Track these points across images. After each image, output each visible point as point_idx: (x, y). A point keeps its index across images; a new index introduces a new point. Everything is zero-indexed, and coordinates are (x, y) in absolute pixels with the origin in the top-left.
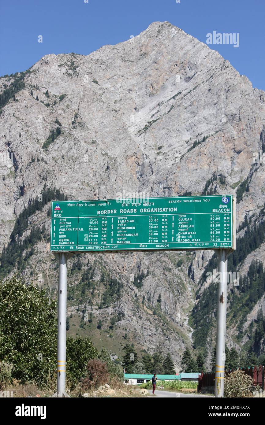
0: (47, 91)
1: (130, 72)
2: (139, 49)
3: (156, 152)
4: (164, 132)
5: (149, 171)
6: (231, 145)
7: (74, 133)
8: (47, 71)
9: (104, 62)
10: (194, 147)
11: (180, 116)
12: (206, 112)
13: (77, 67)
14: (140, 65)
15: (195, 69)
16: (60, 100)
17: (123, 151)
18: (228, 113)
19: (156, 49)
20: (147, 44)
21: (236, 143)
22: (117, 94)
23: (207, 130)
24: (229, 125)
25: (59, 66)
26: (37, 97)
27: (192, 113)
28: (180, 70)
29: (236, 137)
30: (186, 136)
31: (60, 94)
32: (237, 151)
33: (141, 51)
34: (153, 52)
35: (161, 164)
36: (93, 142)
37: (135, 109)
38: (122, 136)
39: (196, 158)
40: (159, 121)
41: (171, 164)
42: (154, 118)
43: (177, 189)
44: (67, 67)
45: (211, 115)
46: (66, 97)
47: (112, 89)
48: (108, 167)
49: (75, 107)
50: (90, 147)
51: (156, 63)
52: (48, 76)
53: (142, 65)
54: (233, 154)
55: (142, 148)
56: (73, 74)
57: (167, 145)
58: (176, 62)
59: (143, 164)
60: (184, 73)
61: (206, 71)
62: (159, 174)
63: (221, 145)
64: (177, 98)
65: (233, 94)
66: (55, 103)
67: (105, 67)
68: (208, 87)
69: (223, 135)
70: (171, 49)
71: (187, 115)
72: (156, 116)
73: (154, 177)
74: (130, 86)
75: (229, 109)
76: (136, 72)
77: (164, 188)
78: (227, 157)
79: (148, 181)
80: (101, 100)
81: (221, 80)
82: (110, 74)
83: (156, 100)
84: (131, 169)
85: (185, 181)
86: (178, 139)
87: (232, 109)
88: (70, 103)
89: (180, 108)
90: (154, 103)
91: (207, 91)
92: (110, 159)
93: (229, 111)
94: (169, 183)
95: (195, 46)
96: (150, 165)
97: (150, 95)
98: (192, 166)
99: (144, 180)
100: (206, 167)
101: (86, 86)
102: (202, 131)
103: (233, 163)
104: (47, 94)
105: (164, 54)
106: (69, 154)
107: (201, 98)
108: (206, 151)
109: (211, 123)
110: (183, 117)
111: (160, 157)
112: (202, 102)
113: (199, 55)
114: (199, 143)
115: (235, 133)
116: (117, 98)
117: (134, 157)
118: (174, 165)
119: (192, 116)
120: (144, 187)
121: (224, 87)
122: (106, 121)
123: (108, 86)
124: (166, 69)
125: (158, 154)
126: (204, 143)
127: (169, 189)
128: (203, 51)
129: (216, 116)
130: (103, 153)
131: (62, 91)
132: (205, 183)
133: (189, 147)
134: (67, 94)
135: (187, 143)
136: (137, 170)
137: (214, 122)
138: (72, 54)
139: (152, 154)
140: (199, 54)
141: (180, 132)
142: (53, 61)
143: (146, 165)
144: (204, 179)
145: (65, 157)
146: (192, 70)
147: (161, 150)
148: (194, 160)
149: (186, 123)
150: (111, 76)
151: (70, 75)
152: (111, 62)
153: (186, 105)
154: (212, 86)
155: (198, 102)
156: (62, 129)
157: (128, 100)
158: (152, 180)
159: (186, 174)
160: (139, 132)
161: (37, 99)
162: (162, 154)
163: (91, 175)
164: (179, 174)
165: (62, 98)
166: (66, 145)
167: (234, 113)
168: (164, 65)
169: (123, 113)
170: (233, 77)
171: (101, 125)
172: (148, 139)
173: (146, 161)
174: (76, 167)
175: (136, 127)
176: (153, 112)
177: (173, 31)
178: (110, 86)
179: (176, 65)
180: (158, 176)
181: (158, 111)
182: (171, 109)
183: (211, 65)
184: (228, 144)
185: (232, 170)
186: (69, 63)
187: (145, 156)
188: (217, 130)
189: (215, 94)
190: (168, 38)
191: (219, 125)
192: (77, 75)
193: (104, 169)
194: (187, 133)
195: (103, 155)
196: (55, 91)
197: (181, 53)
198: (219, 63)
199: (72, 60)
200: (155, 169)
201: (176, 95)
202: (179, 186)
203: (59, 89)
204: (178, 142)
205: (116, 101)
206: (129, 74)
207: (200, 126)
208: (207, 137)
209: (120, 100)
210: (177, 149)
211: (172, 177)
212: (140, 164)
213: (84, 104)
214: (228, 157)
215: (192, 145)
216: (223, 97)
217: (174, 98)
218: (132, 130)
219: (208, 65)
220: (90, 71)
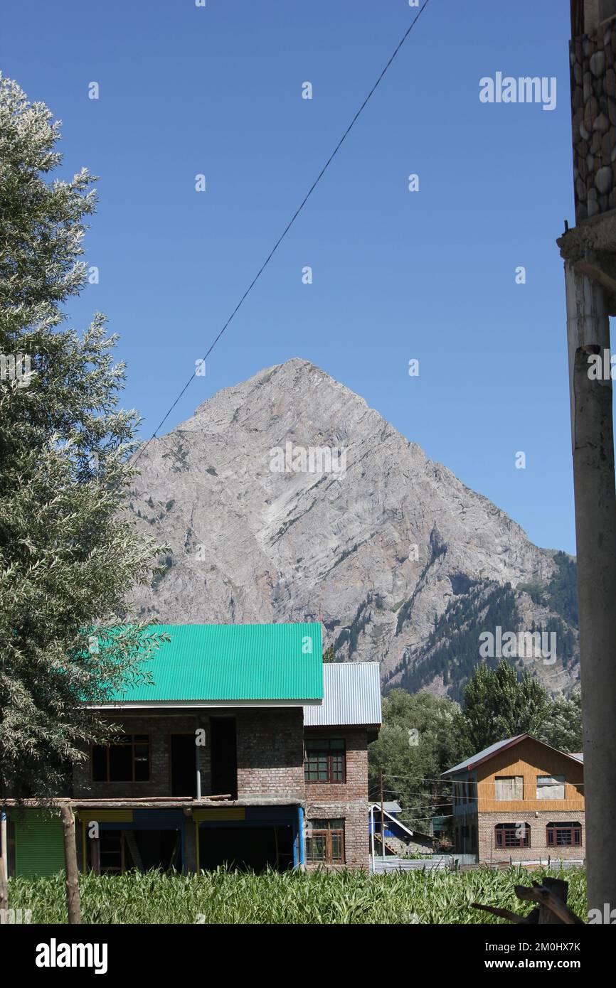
0: (151, 498)
1: (258, 447)
2: (269, 409)
3: (294, 567)
4: (303, 538)
5: (286, 593)
6: (391, 551)
7: (188, 559)
8: (148, 468)
9: (222, 438)
10: (342, 559)
11: (324, 515)
12: (357, 507)
13: (187, 454)
14: (271, 434)
15: (346, 439)
16: (168, 510)
17: (251, 569)
18: (387, 507)
19: (293, 408)
20: (280, 402)
21: (399, 548)
22: (241, 484)
23: (360, 533)
24: (388, 524)
25: (163, 457)
26: (139, 512)
27: (341, 508)
28: (325, 441)
29: (398, 541)
30: (334, 542)
31: (167, 499)
32: (400, 558)
33: (272, 412)
34: (289, 413)
35: (300, 584)
36: (213, 568)
37: (266, 501)
38: (250, 550)
39: (345, 574)
40: (297, 523)
41: (313, 584)
42: (291, 518)
43: (322, 617)
44: (173, 458)
45: (365, 511)
46: (175, 504)
47: (235, 477)
48: (232, 601)
49: (186, 518)
50: (209, 576)
51: (292, 433)
52: (150, 475)
53: (273, 434)
54: (395, 563)
55: (275, 563)
56: (182, 467)
57: (309, 557)
58: (319, 430)
59: (278, 585)
60: (331, 445)
61: (360, 442)
62: (299, 598)
63: (379, 553)
64: (321, 486)
65: (394, 479)
66: (162, 517)
67: (223, 445)
68: (361, 470)
69: (381, 539)
70: (312, 410)
71: (334, 512)
72: (293, 513)
73: (292, 602)
74: (258, 468)
75: (388, 502)
76: (266, 445)
77: (306, 616)
78: (387, 568)
79: (284, 607)
80: (220, 503)
81: (378, 459)
82: (231, 455)
83: (295, 487)
84: (264, 593)
85: (332, 606)
86: (322, 548)
87: (393, 502)
88: (180, 514)
89: (324, 503)
90: (291, 492)
91: (360, 476)
92: (235, 588)
93: (389, 504)
94: (311, 608)
95: (345, 404)
96: (287, 586)
97: (286, 478)
98: (340, 585)
99: (279, 606)
100: (359, 584)
101: (200, 482)
102: (353, 534)
103: (395, 575)
104: (150, 501)
105: (303, 419)
106: (184, 593)
107: (353, 487)
108: (358, 564)
109: (366, 522)
110: (328, 515)
111: (300, 574)
112: (354, 493)
113: (351, 418)
114: (349, 553)
115: (396, 535)
116: (242, 489)
117: (266, 577)
118: (318, 585)
119: (340, 513)
120: (281, 615)
121: (383, 470)
122: (227, 532)
123: (229, 473)
124: (307, 441)
125: (297, 569)
126: (355, 554)
127: (312, 617)
128: (356, 412)
129: (372, 512)
130: (226, 580)
131: (168, 497)
132: (357, 606)
133: (336, 559)
134: (175, 499)
135: (334, 552)
136: (270, 593)
137: (369, 521)
138: (178, 433)
139: (289, 570)
140: (350, 416)
141: (325, 537)
142: (154, 452)
143: (281, 586)
144: (356, 600)
145: (179, 599)
146: (341, 440)
147: (301, 564)
148: (343, 577)
149: (332, 524)
150: (232, 458)
151: (178, 469)
152: (232, 437)
153: (332, 498)
154: (366, 469)
155: (349, 493)
156: (174, 559)
157: (256, 491)
158: (289, 606)
159: (333, 596)
160: (272, 538)
161: (139, 515)
162: (302, 569)
163: (212, 618)
164: (323, 597)
165: (170, 506)
166: (180, 581)
167: (395, 507)
168: (303, 435)
169: (251, 512)
170: (397, 450)
171: (222, 538)
172: (284, 549)
173: (282, 581)
174: (194, 610)
175: (268, 531)
176: (291, 507)
177: (315, 379)
178: (231, 473)
179: (320, 434)
180: (297, 601)
181: (296, 506)
182: (313, 504)
183: (367, 432)
184: (388, 550)
185: (394, 585)
186: (176, 449)
187: (279, 574)
188: (372, 532)
189: (370, 480)
190: (309, 391)
191: (376, 525)
192: (188, 469)
193: (228, 603)
194: (335, 537)
195: (225, 583)
196: (160, 497)
197: (326, 416)
198: (378, 429)
199: (179, 442)
200: (293, 592)
201: (319, 482)
202: (325, 613)
203: (166, 493)
204: (322, 551)
205: (239, 494)
206: (257, 450)
207: (351, 527)
208: (359, 545)
209: (246, 493)
210: (321, 562)
211: (315, 601)
212: (274, 586)
213: (198, 512)
214: (389, 568)
215: (341, 555)
216: (381, 484)
217: (316, 486)
218: (262, 536)
219: (363, 433)
220: (203, 456)
